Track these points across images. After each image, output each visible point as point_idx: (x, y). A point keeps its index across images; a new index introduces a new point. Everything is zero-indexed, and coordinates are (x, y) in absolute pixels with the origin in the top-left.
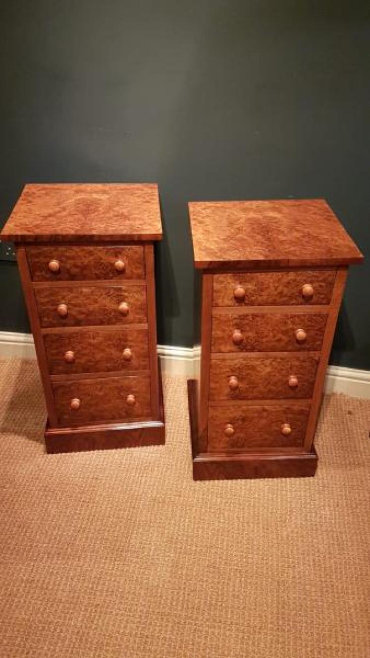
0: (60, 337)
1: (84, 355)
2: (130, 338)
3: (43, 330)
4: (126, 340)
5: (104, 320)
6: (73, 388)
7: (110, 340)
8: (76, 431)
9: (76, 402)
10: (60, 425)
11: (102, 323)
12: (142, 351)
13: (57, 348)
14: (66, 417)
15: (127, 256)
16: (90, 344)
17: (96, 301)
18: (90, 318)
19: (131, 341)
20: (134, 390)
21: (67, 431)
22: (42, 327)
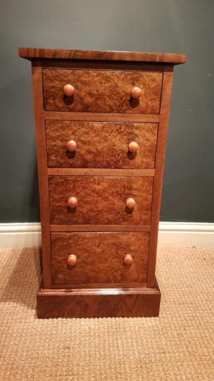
0: (66, 179)
1: (87, 203)
2: (134, 186)
3: (50, 170)
4: (130, 189)
5: (112, 163)
6: (71, 241)
7: (115, 186)
8: (69, 294)
9: (73, 258)
10: (54, 285)
11: (108, 166)
12: (145, 203)
13: (60, 193)
14: (60, 276)
15: (144, 85)
16: (94, 191)
17: (106, 139)
18: (98, 159)
19: (135, 189)
20: (132, 248)
21: (61, 292)
22: (49, 167)
